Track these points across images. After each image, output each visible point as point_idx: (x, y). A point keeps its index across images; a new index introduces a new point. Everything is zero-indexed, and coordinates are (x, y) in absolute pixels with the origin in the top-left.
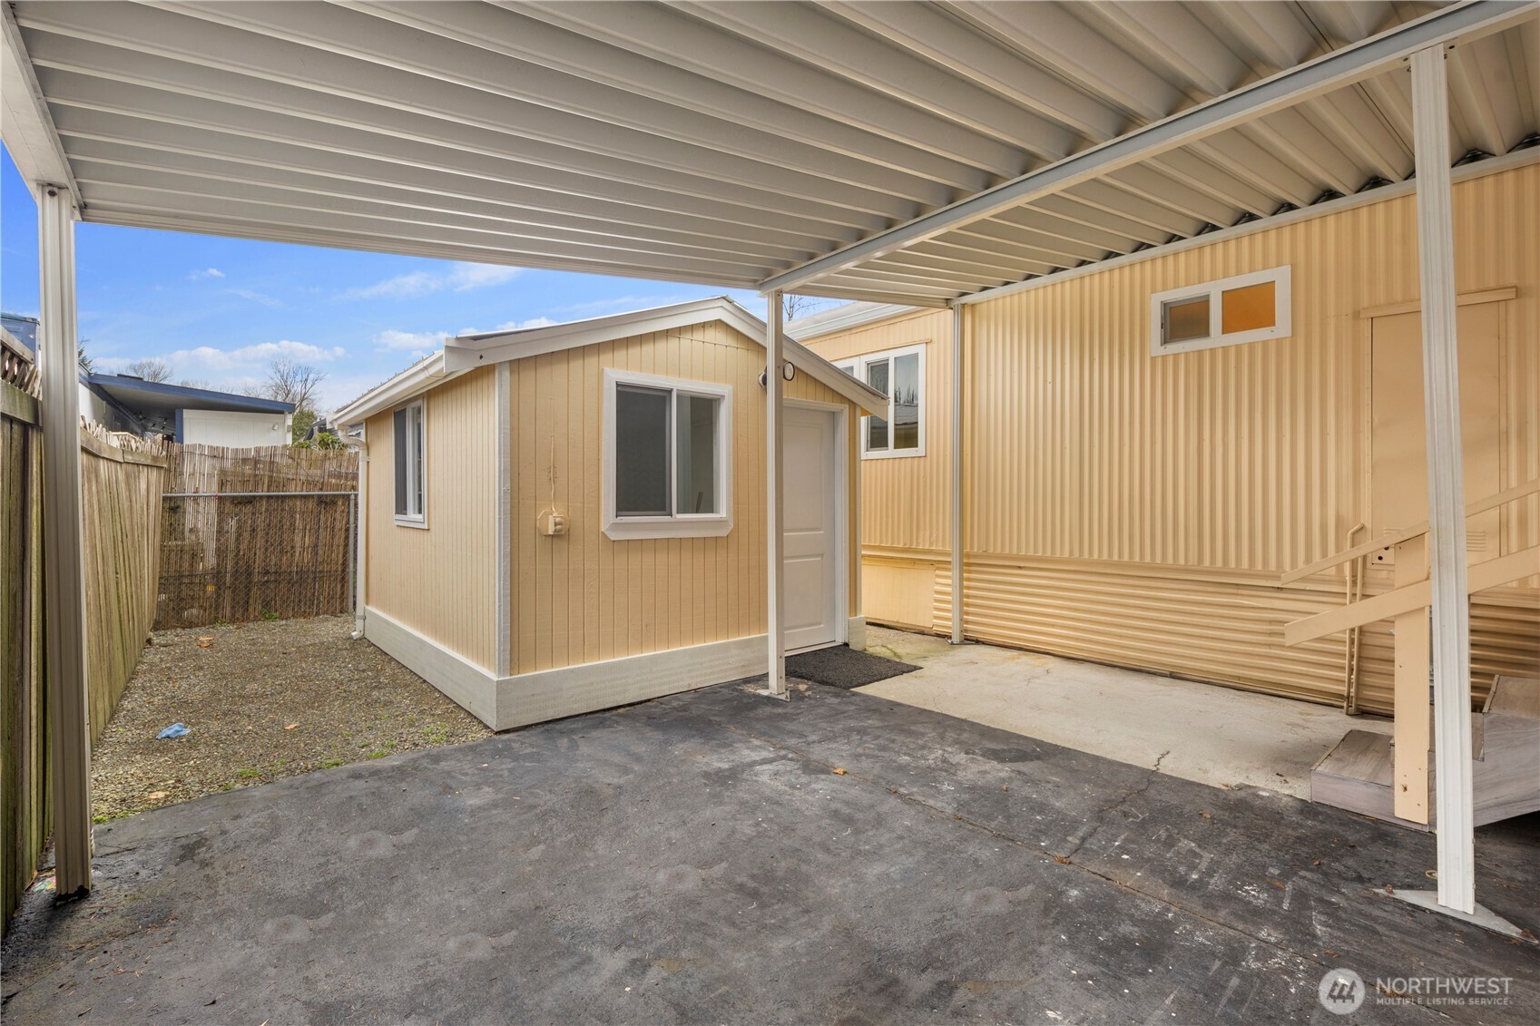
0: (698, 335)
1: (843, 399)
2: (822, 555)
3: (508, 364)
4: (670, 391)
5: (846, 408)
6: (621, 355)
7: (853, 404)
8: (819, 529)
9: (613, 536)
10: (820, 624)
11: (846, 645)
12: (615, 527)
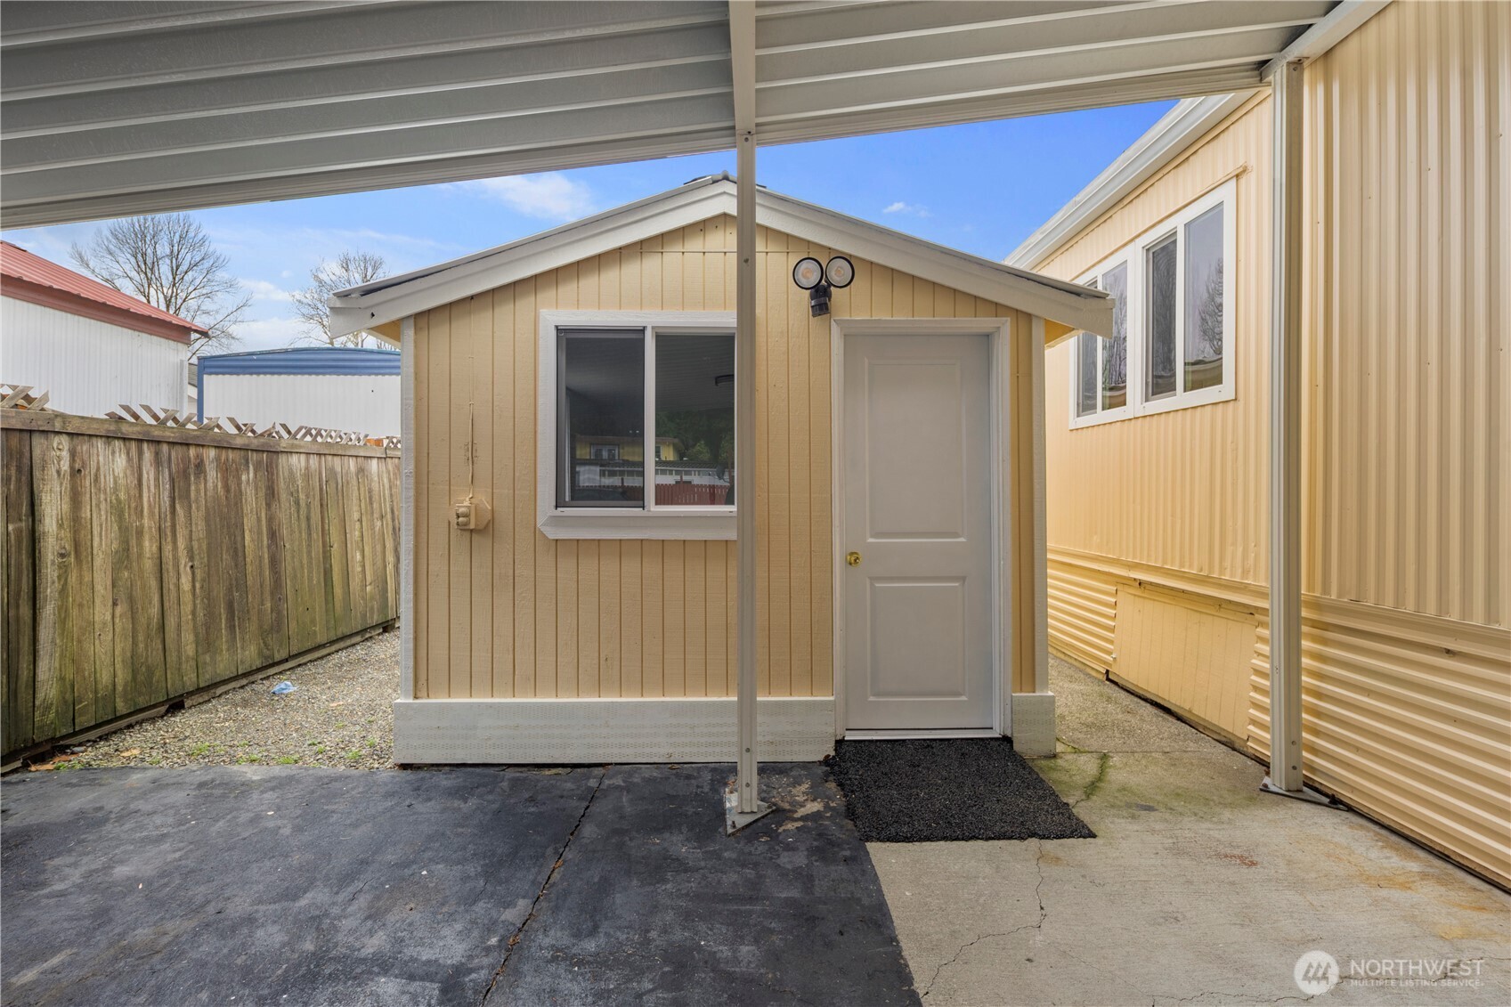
0: (695, 244)
1: (998, 308)
2: (963, 579)
3: (412, 321)
4: (643, 330)
5: (1006, 325)
6: (568, 290)
7: (1024, 318)
8: (956, 535)
9: (553, 533)
10: (960, 694)
11: (1007, 740)
12: (555, 521)
